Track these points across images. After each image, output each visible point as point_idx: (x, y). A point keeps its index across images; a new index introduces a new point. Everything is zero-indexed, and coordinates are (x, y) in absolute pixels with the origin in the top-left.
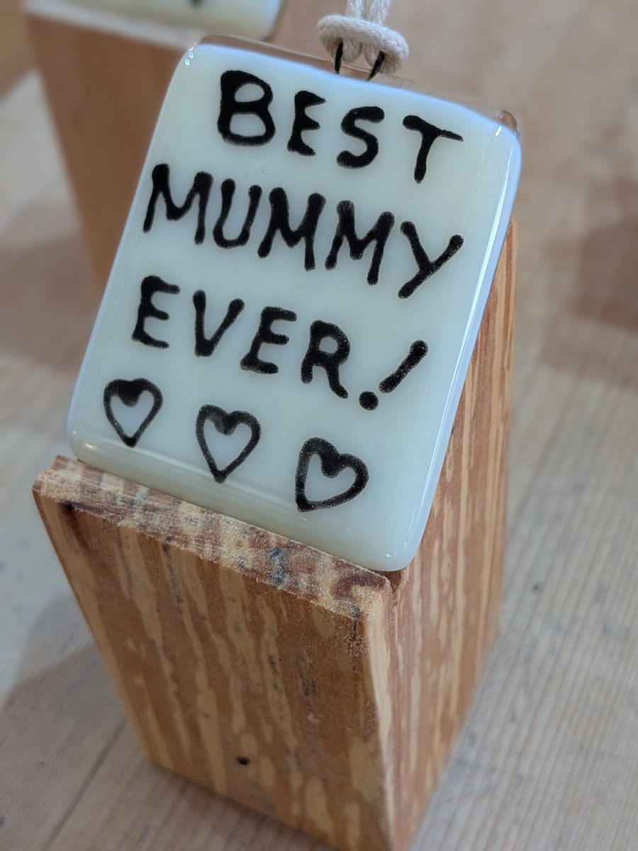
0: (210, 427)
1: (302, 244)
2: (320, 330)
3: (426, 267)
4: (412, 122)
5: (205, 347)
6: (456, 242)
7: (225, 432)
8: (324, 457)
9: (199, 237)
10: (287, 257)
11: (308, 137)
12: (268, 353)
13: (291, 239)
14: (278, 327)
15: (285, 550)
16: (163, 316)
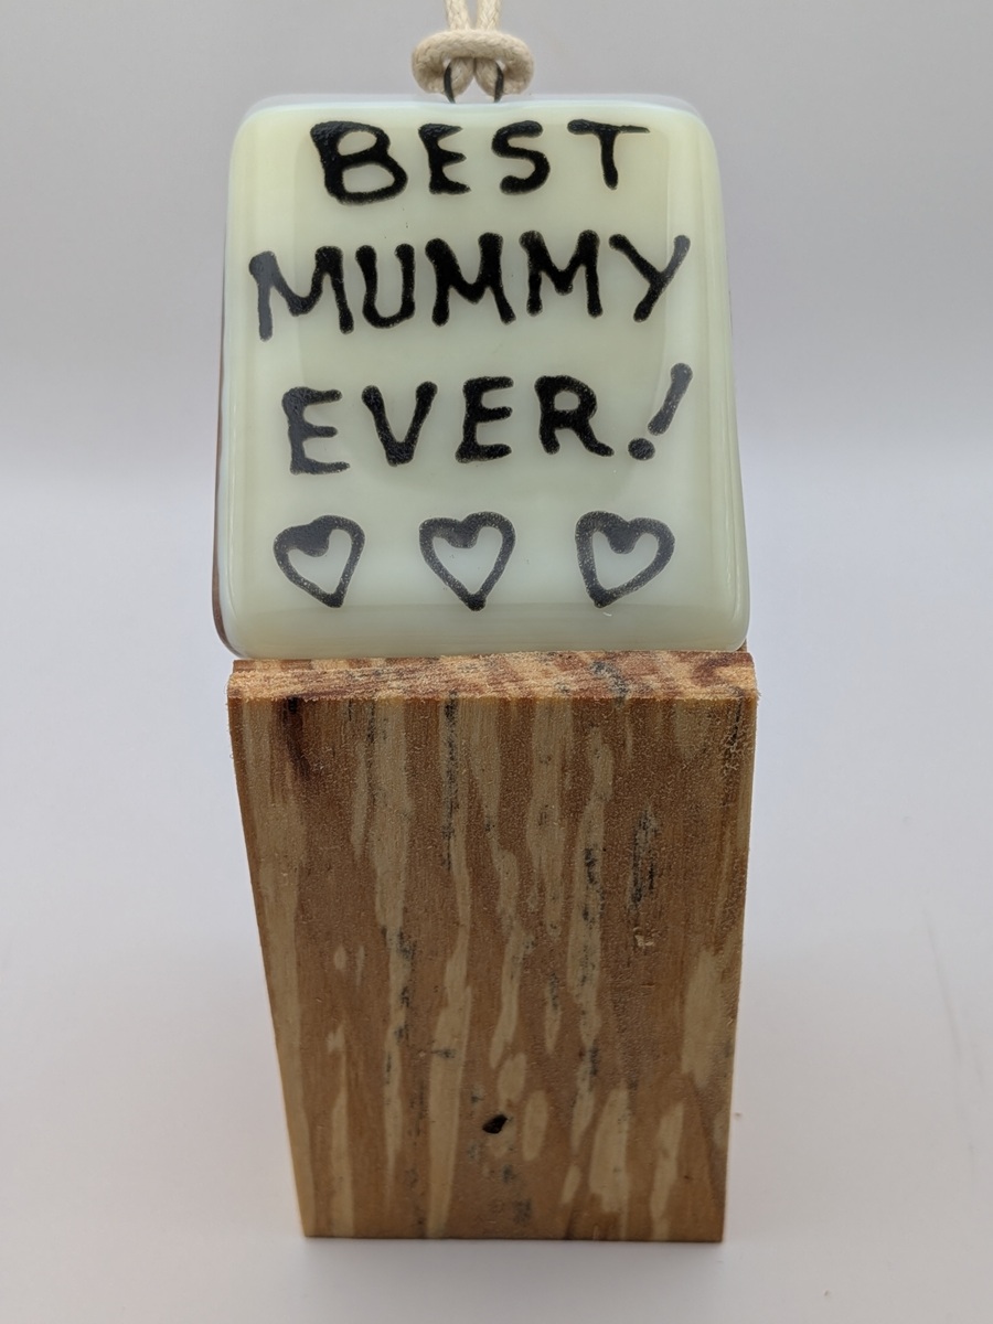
0: (441, 546)
1: (489, 296)
2: (548, 388)
3: (657, 280)
4: (579, 127)
5: (399, 452)
6: (682, 244)
7: (465, 546)
8: (607, 532)
9: (346, 323)
10: (473, 319)
11: (452, 172)
12: (487, 434)
13: (472, 293)
14: (491, 400)
15: (607, 662)
16: (329, 432)
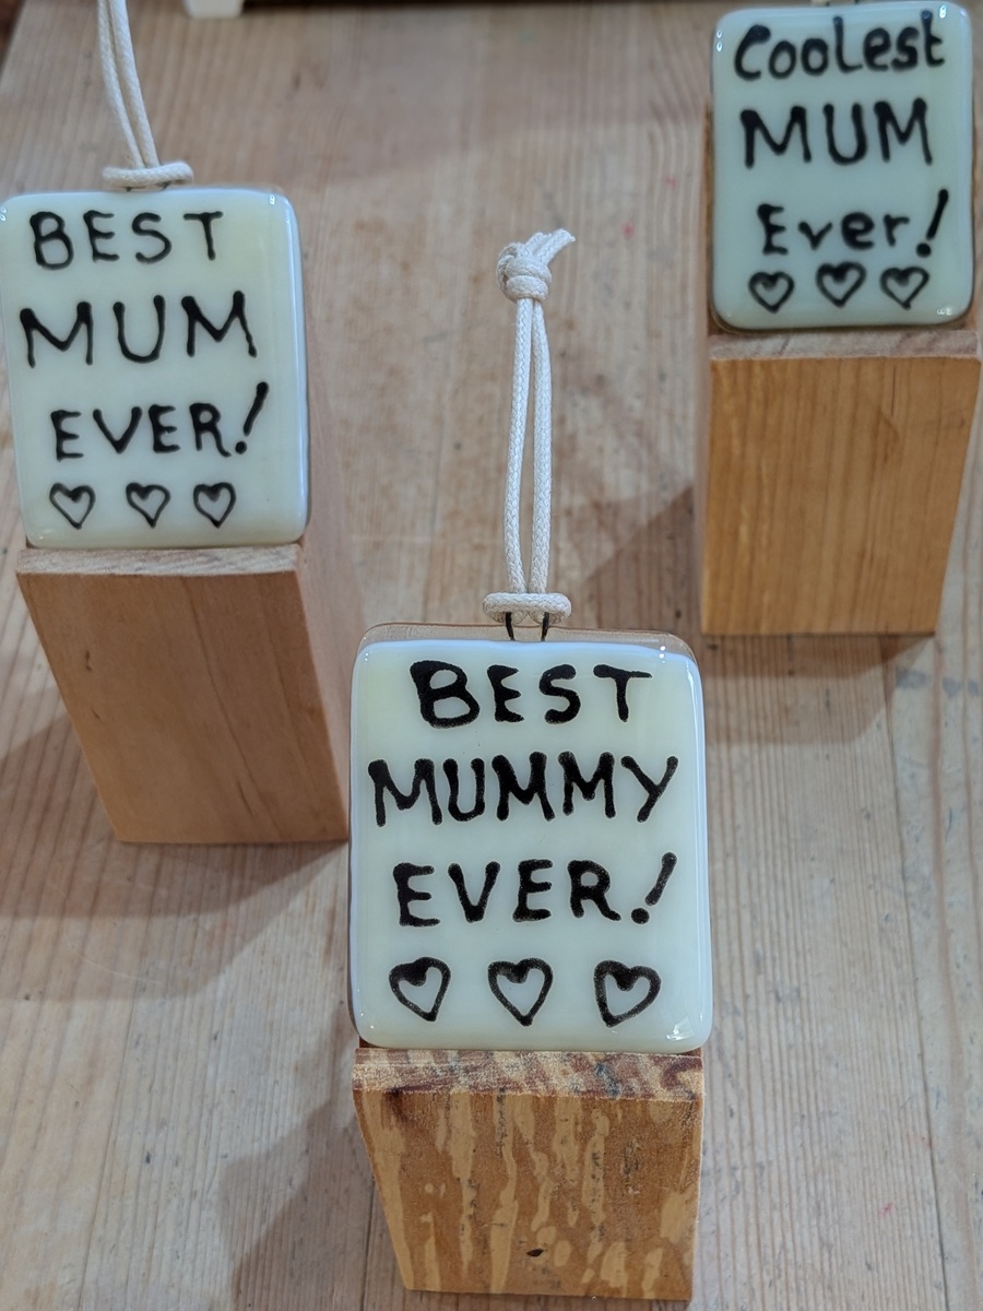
0: (503, 981)
1: (536, 797)
3: (654, 791)
4: (602, 671)
5: (474, 913)
6: (672, 763)
7: (519, 981)
8: (616, 975)
9: (437, 817)
10: (525, 814)
11: (511, 705)
12: (535, 901)
13: (525, 797)
14: (538, 876)
15: (606, 1063)
16: (426, 896)
